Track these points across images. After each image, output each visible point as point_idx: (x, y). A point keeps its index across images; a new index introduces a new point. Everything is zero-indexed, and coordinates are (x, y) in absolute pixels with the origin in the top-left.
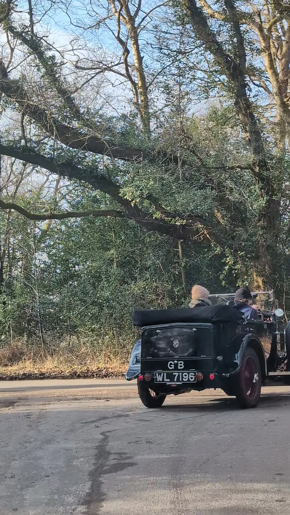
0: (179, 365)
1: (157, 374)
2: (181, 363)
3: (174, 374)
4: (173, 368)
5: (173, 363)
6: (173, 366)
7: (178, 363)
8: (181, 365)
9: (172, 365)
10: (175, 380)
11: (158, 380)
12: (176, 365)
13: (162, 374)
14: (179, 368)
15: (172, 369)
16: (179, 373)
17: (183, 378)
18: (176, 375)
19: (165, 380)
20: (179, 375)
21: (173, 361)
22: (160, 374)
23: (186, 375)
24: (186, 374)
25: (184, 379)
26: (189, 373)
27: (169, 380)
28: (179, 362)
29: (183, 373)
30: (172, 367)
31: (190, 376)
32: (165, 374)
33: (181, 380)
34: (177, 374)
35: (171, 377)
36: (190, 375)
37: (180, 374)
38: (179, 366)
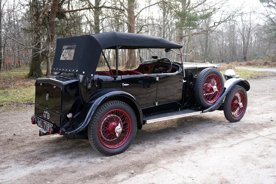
1: (39, 119)
10: (44, 128)
16: (46, 123)
25: (47, 129)
36: (50, 127)
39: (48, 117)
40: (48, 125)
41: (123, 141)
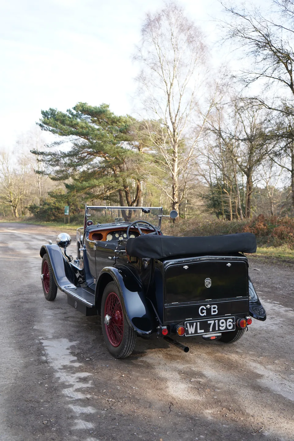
0: (212, 310)
1: (188, 324)
2: (214, 308)
3: (209, 322)
4: (205, 314)
5: (205, 308)
6: (205, 311)
7: (211, 308)
8: (214, 310)
9: (203, 311)
11: (190, 333)
12: (209, 310)
13: (195, 324)
14: (213, 314)
15: (205, 317)
17: (219, 326)
18: (211, 324)
19: (199, 331)
20: (215, 323)
21: (205, 305)
22: (192, 324)
23: (223, 323)
24: (223, 321)
25: (220, 328)
26: (226, 320)
27: (203, 331)
28: (213, 306)
29: (219, 321)
30: (203, 313)
31: (228, 324)
32: (198, 323)
33: (217, 329)
34: (213, 322)
35: (205, 326)
36: (227, 322)
37: (217, 321)
38: (212, 312)
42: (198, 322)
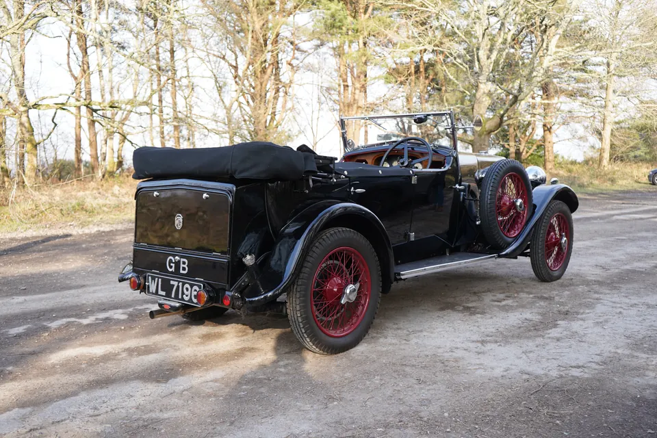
0: (182, 265)
1: (150, 278)
2: (184, 263)
3: (173, 282)
4: (173, 269)
5: (174, 261)
7: (180, 262)
9: (171, 265)
10: (173, 296)
11: (151, 291)
12: (177, 265)
13: (156, 279)
14: (182, 272)
15: (172, 272)
16: (179, 282)
17: (183, 293)
18: (173, 286)
19: (160, 292)
20: (178, 286)
21: (174, 256)
22: (153, 279)
23: (187, 290)
25: (184, 296)
26: (192, 286)
27: (164, 293)
29: (184, 284)
31: (193, 293)
32: (160, 280)
33: (180, 297)
34: (176, 284)
35: (167, 288)
36: (193, 290)
37: (181, 284)
38: (181, 268)
39: (184, 269)
40: (187, 286)
41: (358, 317)
42: (161, 278)
